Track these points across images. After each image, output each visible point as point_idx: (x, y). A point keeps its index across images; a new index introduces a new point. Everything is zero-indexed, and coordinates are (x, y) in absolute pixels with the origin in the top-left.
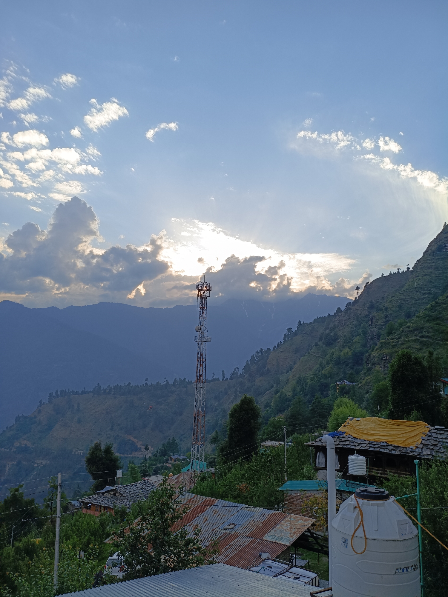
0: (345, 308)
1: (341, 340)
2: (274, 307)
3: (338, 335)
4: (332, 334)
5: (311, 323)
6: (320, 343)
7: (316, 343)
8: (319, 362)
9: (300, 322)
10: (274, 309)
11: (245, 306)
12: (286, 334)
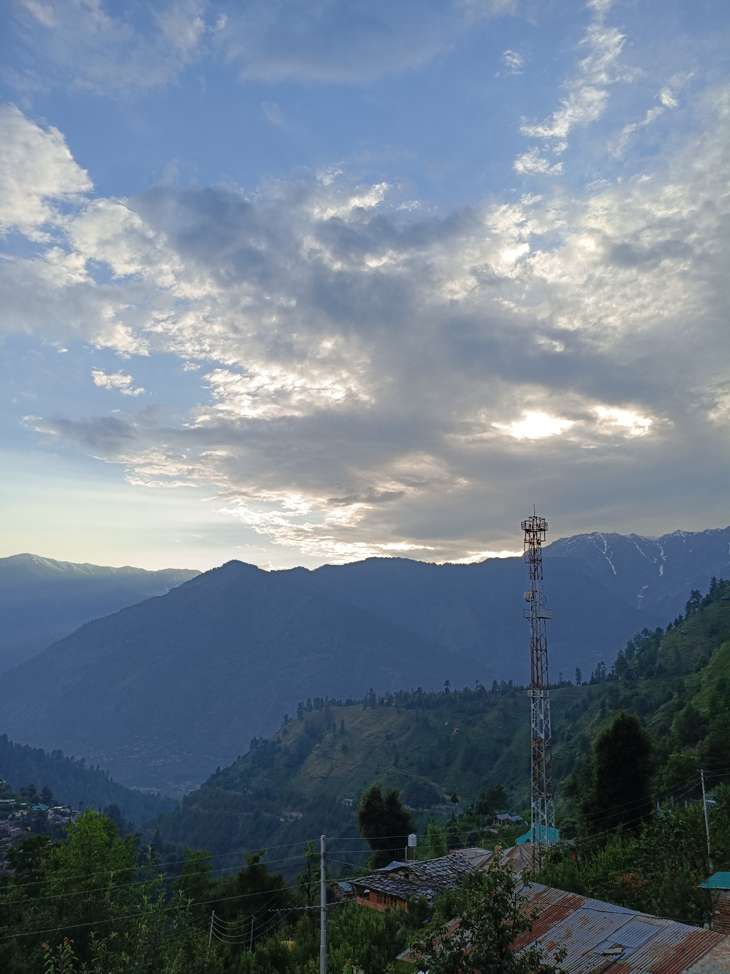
2: (662, 554)
9: (714, 579)
10: (663, 558)
11: (608, 554)
12: (689, 601)
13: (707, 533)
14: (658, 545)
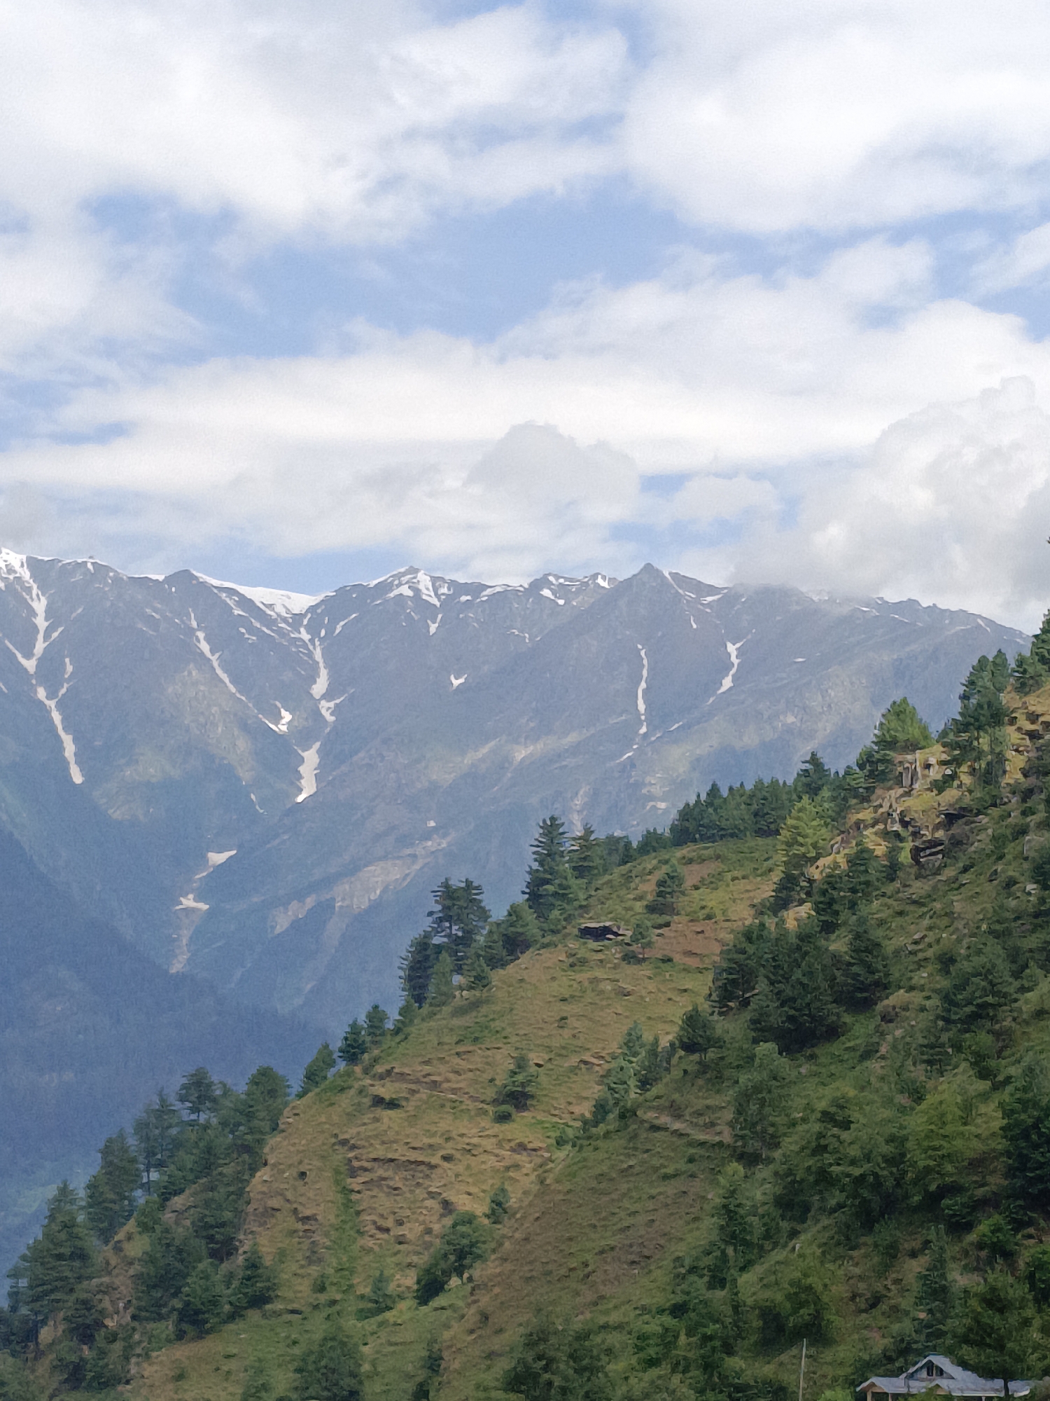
0: (955, 709)
1: (916, 998)
2: (320, 687)
3: (890, 947)
4: (839, 944)
5: (651, 843)
6: (732, 1028)
7: (692, 1020)
8: (715, 1197)
9: (552, 829)
10: (326, 708)
11: (49, 671)
12: (427, 935)
13: (546, 593)
14: (305, 636)
